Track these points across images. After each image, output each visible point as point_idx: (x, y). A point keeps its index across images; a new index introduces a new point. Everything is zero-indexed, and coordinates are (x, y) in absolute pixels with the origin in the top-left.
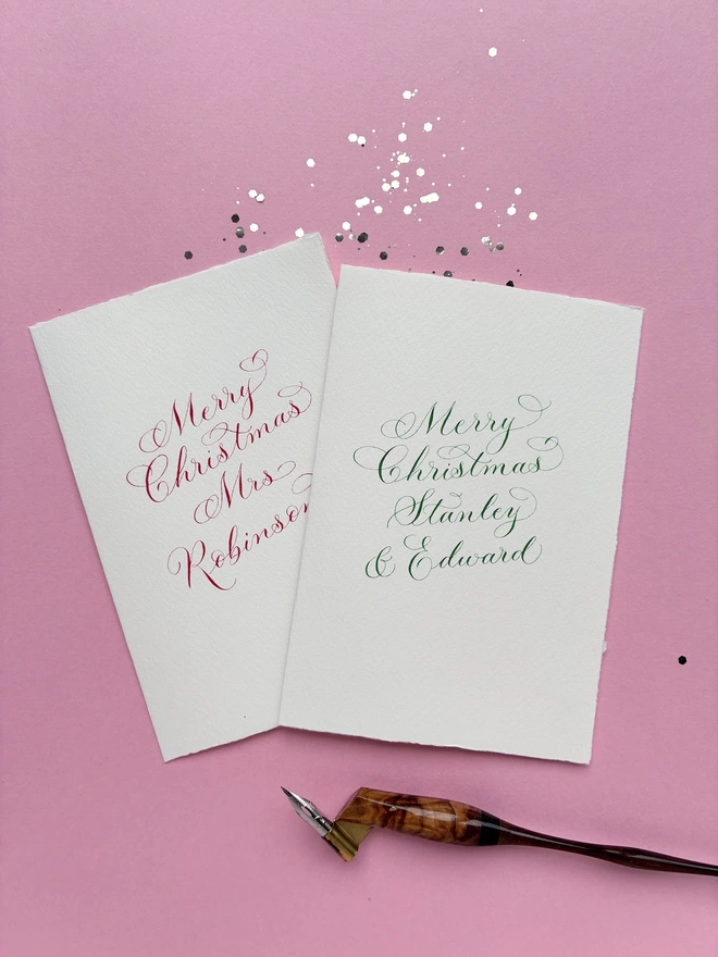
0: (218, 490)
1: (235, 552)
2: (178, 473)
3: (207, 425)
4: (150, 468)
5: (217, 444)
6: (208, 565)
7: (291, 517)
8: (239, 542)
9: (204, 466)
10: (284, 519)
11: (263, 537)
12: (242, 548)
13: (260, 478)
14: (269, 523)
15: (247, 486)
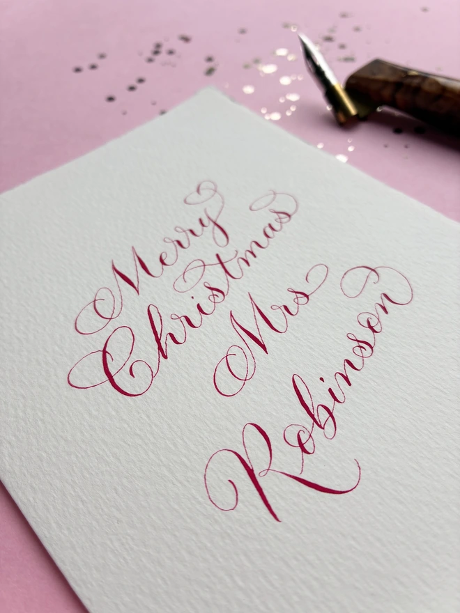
0: (234, 338)
1: (323, 416)
2: (158, 341)
3: (172, 272)
4: (105, 352)
5: (201, 285)
6: (288, 458)
7: (371, 328)
8: (318, 397)
9: (195, 317)
10: (367, 335)
11: (350, 372)
12: (329, 402)
13: (289, 300)
14: (347, 350)
15: (276, 318)
